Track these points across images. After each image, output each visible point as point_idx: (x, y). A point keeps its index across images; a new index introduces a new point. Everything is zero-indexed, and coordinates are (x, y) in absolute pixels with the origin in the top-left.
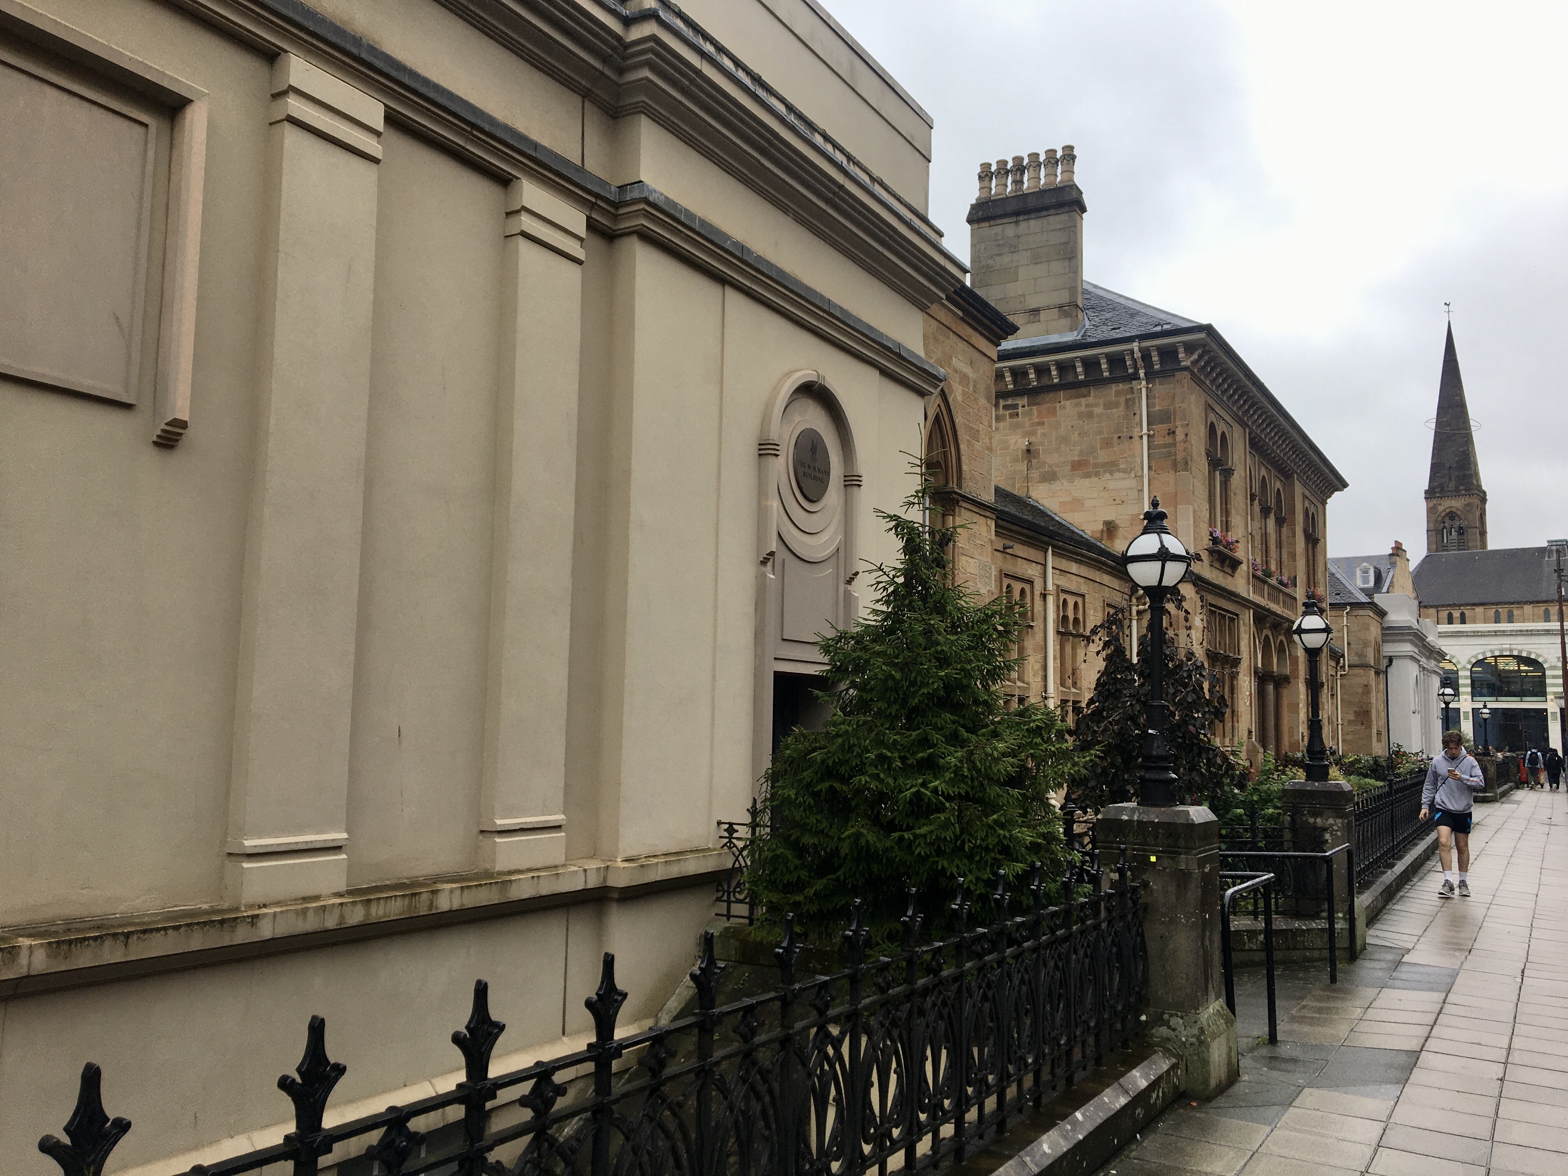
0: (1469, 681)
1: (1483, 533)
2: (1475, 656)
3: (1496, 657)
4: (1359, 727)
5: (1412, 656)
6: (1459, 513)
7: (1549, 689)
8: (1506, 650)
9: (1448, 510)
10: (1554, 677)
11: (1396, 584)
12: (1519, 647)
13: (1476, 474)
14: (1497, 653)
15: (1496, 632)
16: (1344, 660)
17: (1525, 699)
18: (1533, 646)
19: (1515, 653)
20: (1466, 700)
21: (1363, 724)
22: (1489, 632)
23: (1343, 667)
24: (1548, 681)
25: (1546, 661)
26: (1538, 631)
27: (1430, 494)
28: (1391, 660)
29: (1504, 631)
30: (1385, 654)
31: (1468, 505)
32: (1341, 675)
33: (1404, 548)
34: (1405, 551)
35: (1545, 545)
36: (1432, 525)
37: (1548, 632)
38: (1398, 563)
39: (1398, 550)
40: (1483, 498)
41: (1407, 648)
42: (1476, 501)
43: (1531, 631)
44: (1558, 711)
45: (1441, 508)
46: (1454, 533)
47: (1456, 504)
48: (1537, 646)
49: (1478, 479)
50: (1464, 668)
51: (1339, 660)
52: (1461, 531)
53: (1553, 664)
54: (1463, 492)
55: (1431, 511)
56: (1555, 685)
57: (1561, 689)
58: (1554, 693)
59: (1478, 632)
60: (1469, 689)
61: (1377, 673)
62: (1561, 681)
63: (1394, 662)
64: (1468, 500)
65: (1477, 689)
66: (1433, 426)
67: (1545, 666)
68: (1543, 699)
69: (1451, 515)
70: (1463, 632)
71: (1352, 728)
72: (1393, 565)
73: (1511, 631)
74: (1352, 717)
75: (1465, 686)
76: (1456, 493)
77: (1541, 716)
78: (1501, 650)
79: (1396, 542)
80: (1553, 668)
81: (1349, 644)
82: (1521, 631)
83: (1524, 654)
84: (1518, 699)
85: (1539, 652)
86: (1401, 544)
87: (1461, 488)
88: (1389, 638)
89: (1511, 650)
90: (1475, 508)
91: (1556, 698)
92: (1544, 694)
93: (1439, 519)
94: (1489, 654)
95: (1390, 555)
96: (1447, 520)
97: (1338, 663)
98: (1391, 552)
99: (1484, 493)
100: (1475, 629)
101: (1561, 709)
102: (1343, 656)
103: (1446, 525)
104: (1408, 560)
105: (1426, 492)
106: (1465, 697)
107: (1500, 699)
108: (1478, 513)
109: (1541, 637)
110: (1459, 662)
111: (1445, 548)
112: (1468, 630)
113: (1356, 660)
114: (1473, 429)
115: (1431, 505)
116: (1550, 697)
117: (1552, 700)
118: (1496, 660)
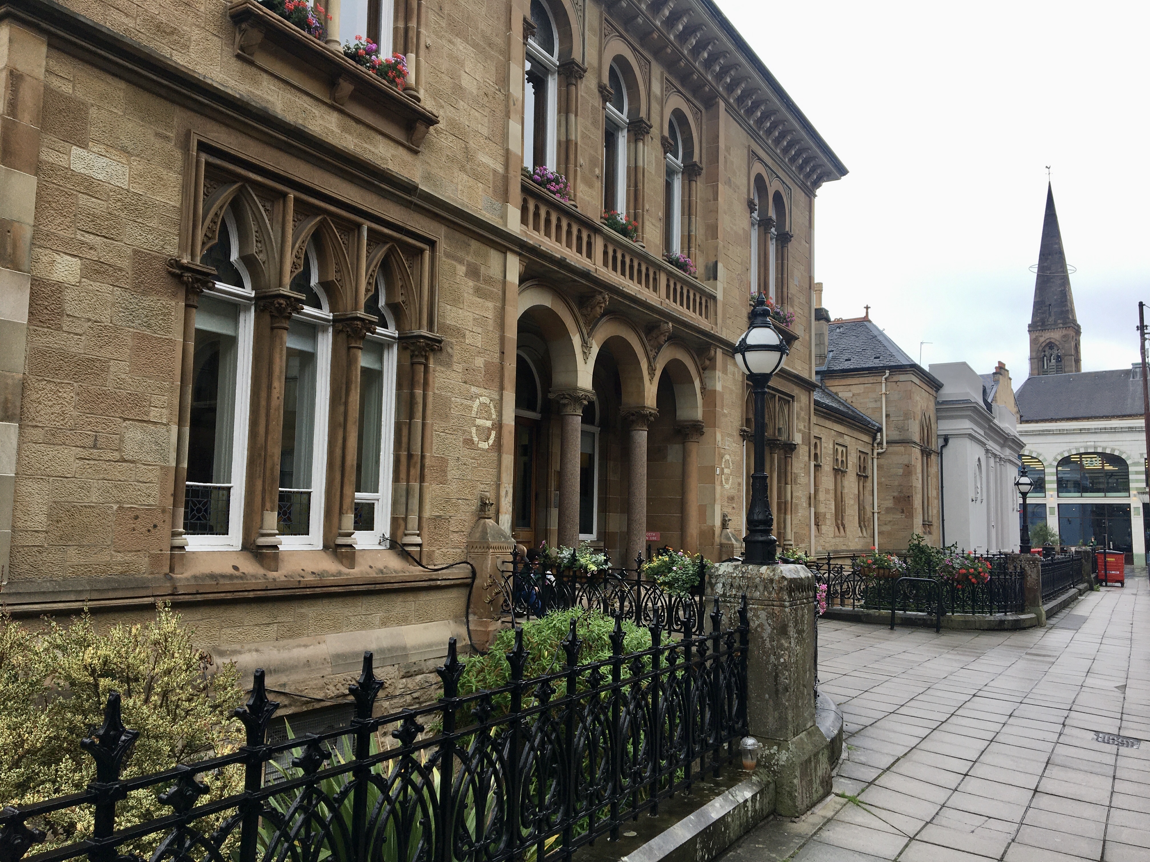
0: (1055, 478)
1: (1078, 361)
2: (1061, 454)
3: (1081, 454)
4: (899, 516)
5: (970, 435)
6: (1057, 343)
7: (1132, 485)
8: (1090, 447)
9: (1048, 341)
10: (1137, 473)
11: (998, 399)
12: (1104, 444)
13: (1072, 311)
14: (1082, 451)
15: (1081, 430)
16: (882, 436)
17: (1108, 494)
18: (1117, 443)
19: (1100, 450)
20: (1052, 496)
21: (903, 512)
22: (1074, 430)
23: (880, 444)
24: (1131, 477)
25: (1129, 457)
26: (1121, 428)
27: (1033, 328)
28: (946, 440)
29: (1089, 429)
30: (940, 433)
31: (1064, 336)
32: (878, 454)
33: (1006, 368)
34: (1007, 371)
35: (1130, 367)
36: (1034, 354)
37: (1131, 430)
38: (1001, 381)
39: (1001, 369)
40: (1078, 331)
41: (965, 425)
42: (1072, 333)
43: (1115, 428)
44: (1141, 506)
45: (1042, 339)
46: (1053, 361)
47: (1055, 335)
48: (1121, 443)
49: (1074, 315)
50: (1050, 465)
51: (876, 434)
52: (1059, 359)
53: (1136, 460)
54: (1061, 325)
55: (1033, 342)
56: (1137, 481)
57: (1144, 485)
58: (1137, 488)
59: (1063, 430)
60: (1055, 486)
61: (926, 453)
62: (1143, 477)
63: (951, 441)
64: (1065, 332)
65: (1062, 486)
66: (1036, 270)
67: (1128, 462)
68: (1127, 494)
69: (1051, 345)
70: (1049, 431)
71: (889, 517)
72: (997, 382)
73: (1095, 429)
74: (889, 503)
75: (1051, 482)
76: (1054, 327)
77: (1125, 511)
78: (1086, 448)
79: (1000, 363)
80: (1136, 464)
81: (887, 416)
82: (1105, 428)
83: (1108, 451)
84: (1102, 494)
85: (1122, 449)
86: (1004, 365)
87: (1059, 321)
88: (944, 414)
89: (1095, 448)
90: (1070, 339)
91: (1139, 493)
92: (1127, 489)
93: (1041, 349)
94: (1074, 452)
95: (994, 374)
96: (1047, 349)
97: (874, 439)
98: (994, 371)
99: (1079, 327)
100: (1061, 428)
101: (1144, 504)
102: (880, 430)
103: (1046, 353)
104: (1010, 379)
105: (1029, 326)
106: (1051, 493)
107: (1084, 494)
108: (1073, 344)
109: (1125, 434)
110: (1045, 460)
111: (1045, 372)
112: (1054, 428)
113: (895, 435)
114: (1069, 272)
115: (1034, 337)
116: (1133, 492)
117: (1135, 496)
118: (1081, 458)
